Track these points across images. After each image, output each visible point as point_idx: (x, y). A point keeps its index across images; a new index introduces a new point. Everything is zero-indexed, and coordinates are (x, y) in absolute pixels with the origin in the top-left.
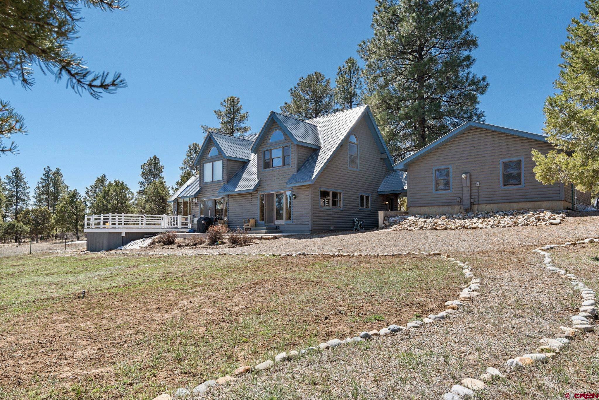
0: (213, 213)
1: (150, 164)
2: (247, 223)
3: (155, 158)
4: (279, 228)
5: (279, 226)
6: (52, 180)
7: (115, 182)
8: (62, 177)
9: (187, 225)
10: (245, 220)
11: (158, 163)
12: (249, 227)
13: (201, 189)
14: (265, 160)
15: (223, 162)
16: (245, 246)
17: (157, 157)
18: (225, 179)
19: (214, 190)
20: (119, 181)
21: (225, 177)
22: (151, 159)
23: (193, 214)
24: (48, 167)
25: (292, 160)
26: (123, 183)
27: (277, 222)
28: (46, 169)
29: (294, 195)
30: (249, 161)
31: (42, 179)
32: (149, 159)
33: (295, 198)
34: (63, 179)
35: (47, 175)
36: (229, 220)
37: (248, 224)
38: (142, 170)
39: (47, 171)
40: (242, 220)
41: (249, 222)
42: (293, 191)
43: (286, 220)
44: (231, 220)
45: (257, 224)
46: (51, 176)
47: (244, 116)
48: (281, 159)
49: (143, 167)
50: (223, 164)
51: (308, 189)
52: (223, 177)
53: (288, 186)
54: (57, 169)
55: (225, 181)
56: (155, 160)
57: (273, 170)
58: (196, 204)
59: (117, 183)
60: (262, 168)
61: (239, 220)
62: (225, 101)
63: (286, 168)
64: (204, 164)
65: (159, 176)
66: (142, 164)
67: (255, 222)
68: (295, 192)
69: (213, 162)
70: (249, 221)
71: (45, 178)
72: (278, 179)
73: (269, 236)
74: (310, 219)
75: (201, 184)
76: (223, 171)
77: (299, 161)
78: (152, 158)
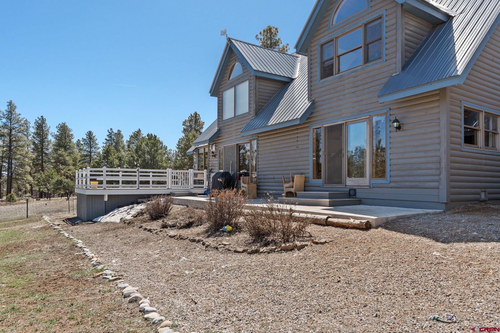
0: (236, 167)
1: (190, 121)
2: (289, 182)
3: (196, 114)
4: (355, 195)
5: (355, 190)
6: (114, 140)
7: (148, 135)
8: (123, 137)
9: (203, 183)
10: (285, 176)
11: (198, 119)
12: (292, 190)
13: (219, 131)
14: (323, 63)
15: (250, 83)
16: (286, 250)
17: (198, 113)
18: (253, 109)
19: (237, 129)
20: (152, 135)
21: (253, 106)
22: (191, 115)
23: (210, 168)
24: (111, 129)
25: (387, 46)
26: (155, 137)
27: (351, 182)
28: (109, 131)
29: (396, 121)
30: (292, 80)
31: (106, 139)
32: (190, 115)
33: (399, 128)
34: (123, 139)
35: (110, 136)
36: (260, 177)
37: (290, 184)
38: (184, 126)
39: (110, 132)
40: (280, 176)
41: (293, 181)
42: (392, 112)
43: (372, 177)
44: (262, 177)
45: (307, 184)
46: (113, 137)
47: (284, 49)
48: (361, 51)
49: (184, 124)
50: (250, 87)
51: (436, 104)
52: (250, 108)
53: (382, 100)
54: (118, 130)
55: (253, 113)
56: (196, 116)
57: (341, 77)
58: (213, 153)
59: (150, 137)
60: (318, 77)
61: (276, 176)
62: (261, 33)
63: (371, 66)
64: (224, 94)
65: (199, 132)
66: (184, 121)
67: (303, 180)
68: (398, 113)
69: (235, 86)
70: (293, 178)
71: (108, 139)
72: (354, 92)
73: (348, 218)
74: (443, 176)
75: (220, 123)
76: (250, 97)
77: (406, 45)
78: (193, 115)
